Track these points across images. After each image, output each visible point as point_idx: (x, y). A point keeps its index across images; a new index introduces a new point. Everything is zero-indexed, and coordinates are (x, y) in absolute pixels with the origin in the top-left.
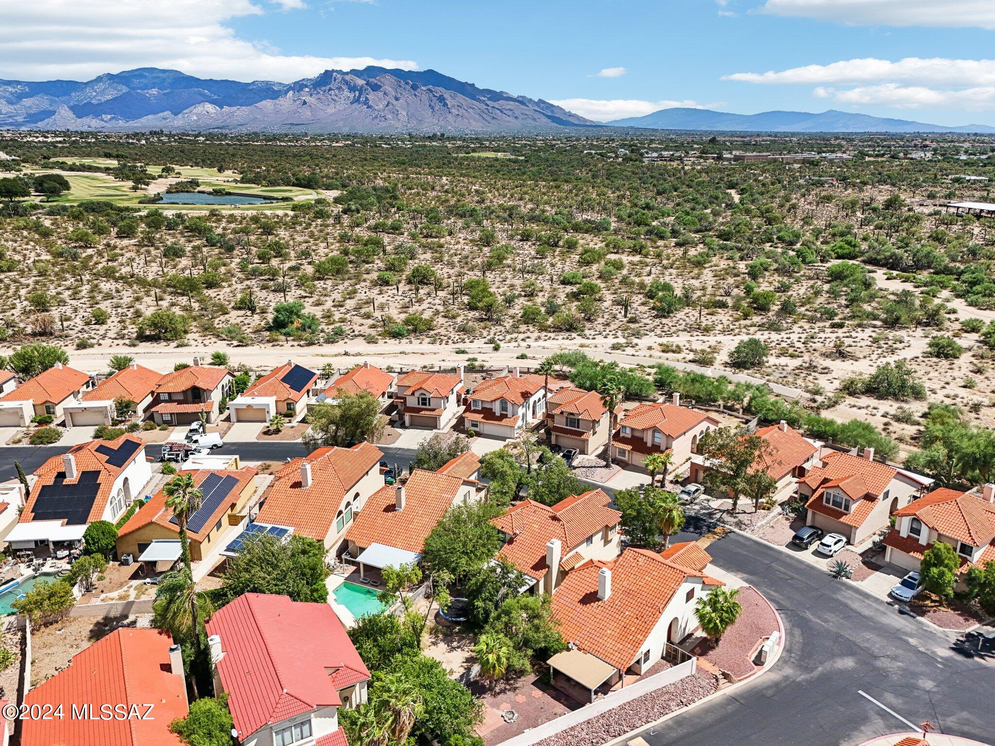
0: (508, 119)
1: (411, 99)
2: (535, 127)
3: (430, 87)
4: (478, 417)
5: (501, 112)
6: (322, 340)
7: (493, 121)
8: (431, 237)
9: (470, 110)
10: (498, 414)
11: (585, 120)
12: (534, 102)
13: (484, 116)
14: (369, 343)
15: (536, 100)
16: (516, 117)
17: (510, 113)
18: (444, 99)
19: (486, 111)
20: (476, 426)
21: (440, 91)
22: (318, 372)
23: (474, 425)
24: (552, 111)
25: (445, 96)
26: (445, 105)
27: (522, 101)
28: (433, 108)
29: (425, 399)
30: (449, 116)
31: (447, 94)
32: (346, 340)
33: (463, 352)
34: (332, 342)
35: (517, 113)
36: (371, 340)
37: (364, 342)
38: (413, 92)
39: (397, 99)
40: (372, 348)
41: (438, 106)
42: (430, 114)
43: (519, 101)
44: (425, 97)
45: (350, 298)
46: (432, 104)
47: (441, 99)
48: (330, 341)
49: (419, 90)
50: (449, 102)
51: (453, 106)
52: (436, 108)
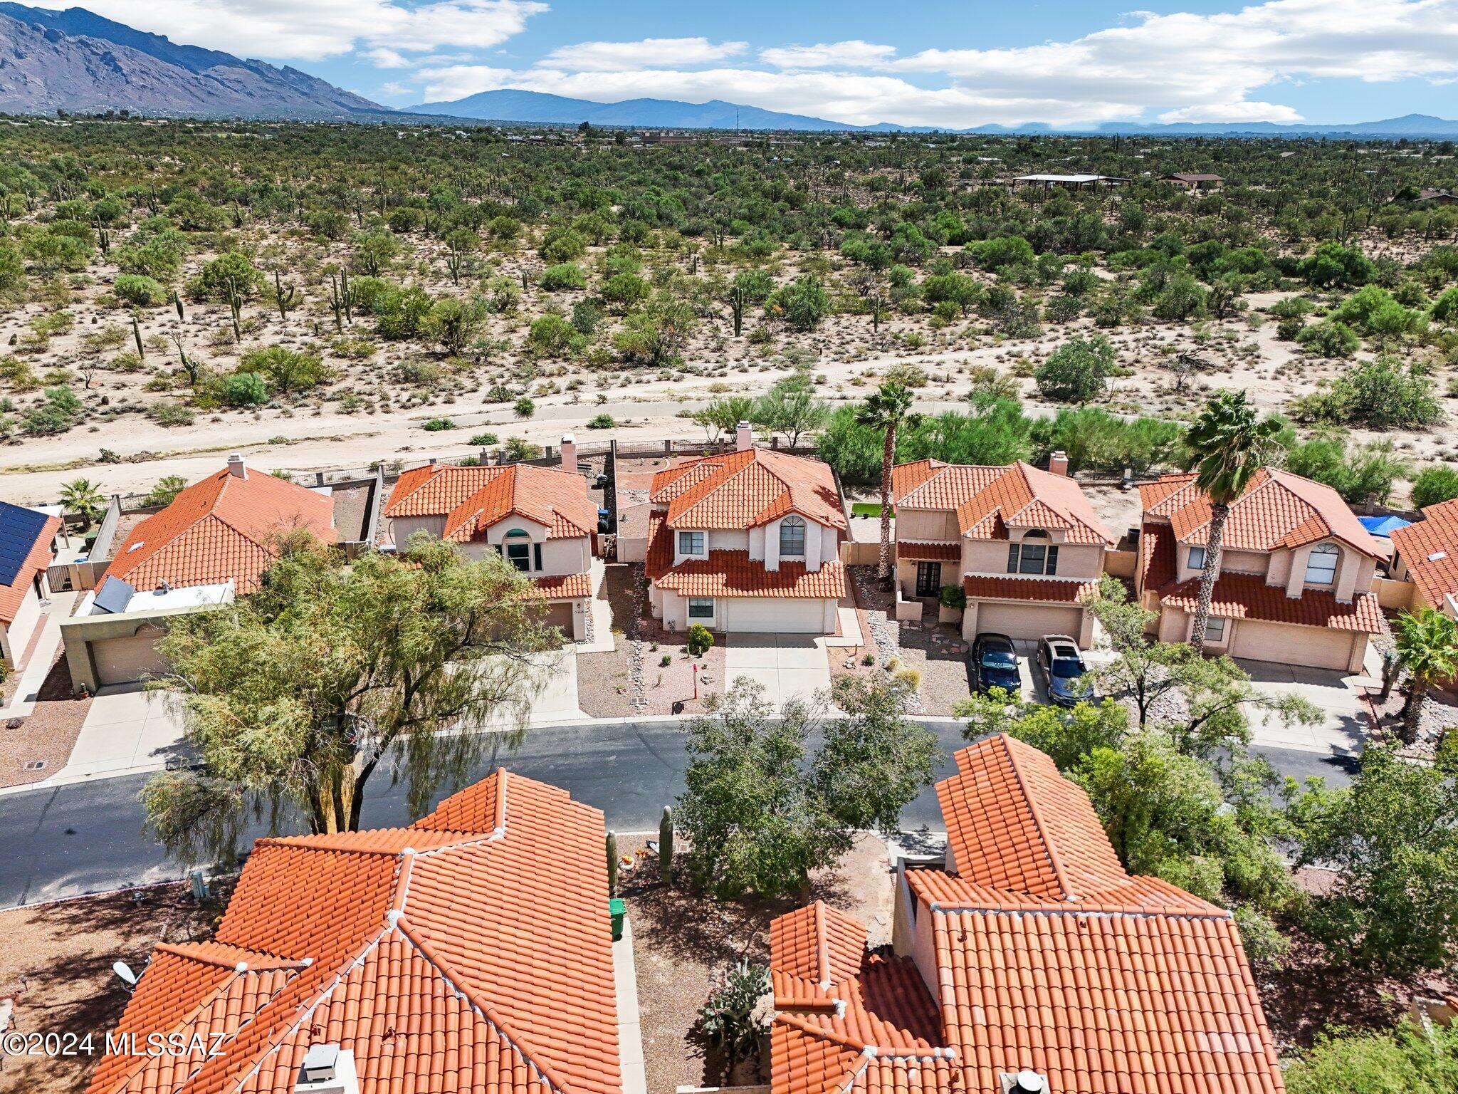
0: (235, 95)
1: (48, 56)
2: (286, 110)
3: (84, 37)
4: (712, 584)
5: (222, 84)
6: (15, 430)
7: (210, 99)
8: (196, 228)
9: (166, 80)
10: (772, 565)
11: (370, 103)
12: (277, 70)
13: (193, 89)
14: (164, 425)
15: (281, 68)
16: (250, 94)
17: (238, 87)
18: (113, 59)
19: (195, 82)
20: (705, 611)
21: (102, 45)
22: (54, 511)
23: (698, 611)
24: (311, 87)
25: (114, 54)
26: (117, 69)
27: (255, 66)
28: (94, 74)
29: (522, 550)
30: (128, 88)
31: (117, 52)
32: (90, 424)
33: (446, 426)
34: (52, 433)
35: (251, 87)
36: (167, 419)
37: (150, 424)
38: (51, 45)
39: (19, 56)
40: (176, 437)
41: (103, 71)
42: (91, 84)
43: (251, 68)
44: (76, 55)
45: (56, 334)
46: (92, 67)
47: (108, 59)
48: (42, 427)
49: (61, 42)
50: (124, 64)
51: (133, 71)
52: (101, 74)
